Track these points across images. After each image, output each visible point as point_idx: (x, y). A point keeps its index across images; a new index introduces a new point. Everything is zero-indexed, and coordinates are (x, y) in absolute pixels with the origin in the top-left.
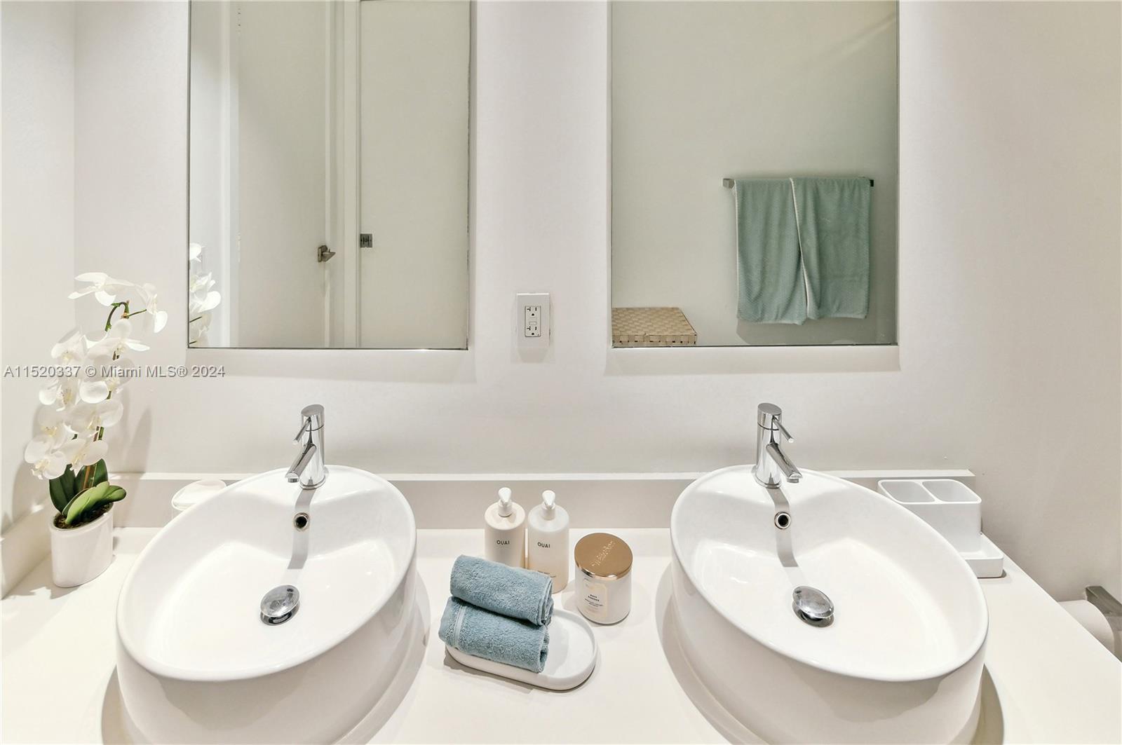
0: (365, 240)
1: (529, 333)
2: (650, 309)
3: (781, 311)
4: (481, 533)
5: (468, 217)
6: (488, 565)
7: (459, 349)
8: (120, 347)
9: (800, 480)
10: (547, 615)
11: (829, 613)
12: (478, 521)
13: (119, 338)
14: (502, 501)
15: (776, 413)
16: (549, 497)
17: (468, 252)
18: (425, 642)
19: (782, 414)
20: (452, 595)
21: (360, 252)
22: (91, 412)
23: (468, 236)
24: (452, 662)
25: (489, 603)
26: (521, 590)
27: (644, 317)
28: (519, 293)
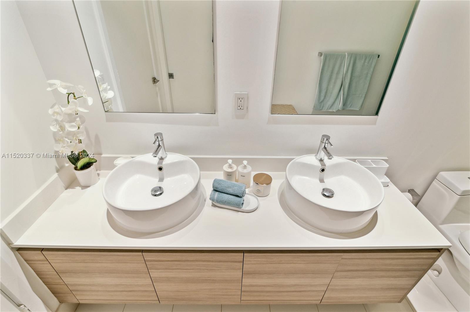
0: (171, 76)
1: (239, 108)
2: (281, 105)
3: (330, 106)
4: (222, 172)
5: (214, 58)
6: (225, 181)
7: (212, 114)
8: (76, 110)
9: (332, 159)
10: (244, 194)
11: (333, 195)
12: (221, 169)
13: (74, 107)
14: (229, 164)
15: (328, 138)
16: (245, 162)
17: (214, 74)
18: (205, 201)
19: (330, 139)
20: (213, 189)
21: (169, 81)
22: (74, 134)
23: (214, 67)
24: (214, 205)
25: (225, 191)
26: (236, 188)
27: (279, 108)
28: (235, 92)
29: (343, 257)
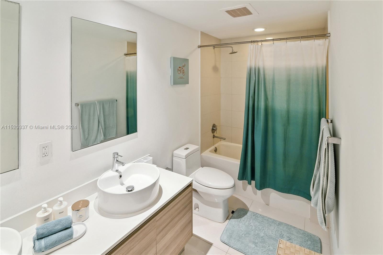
1: (44, 155)
7: (16, 169)
9: (125, 164)
11: (133, 188)
14: (44, 208)
16: (61, 199)
19: (119, 153)
28: (39, 143)
29: (157, 220)
